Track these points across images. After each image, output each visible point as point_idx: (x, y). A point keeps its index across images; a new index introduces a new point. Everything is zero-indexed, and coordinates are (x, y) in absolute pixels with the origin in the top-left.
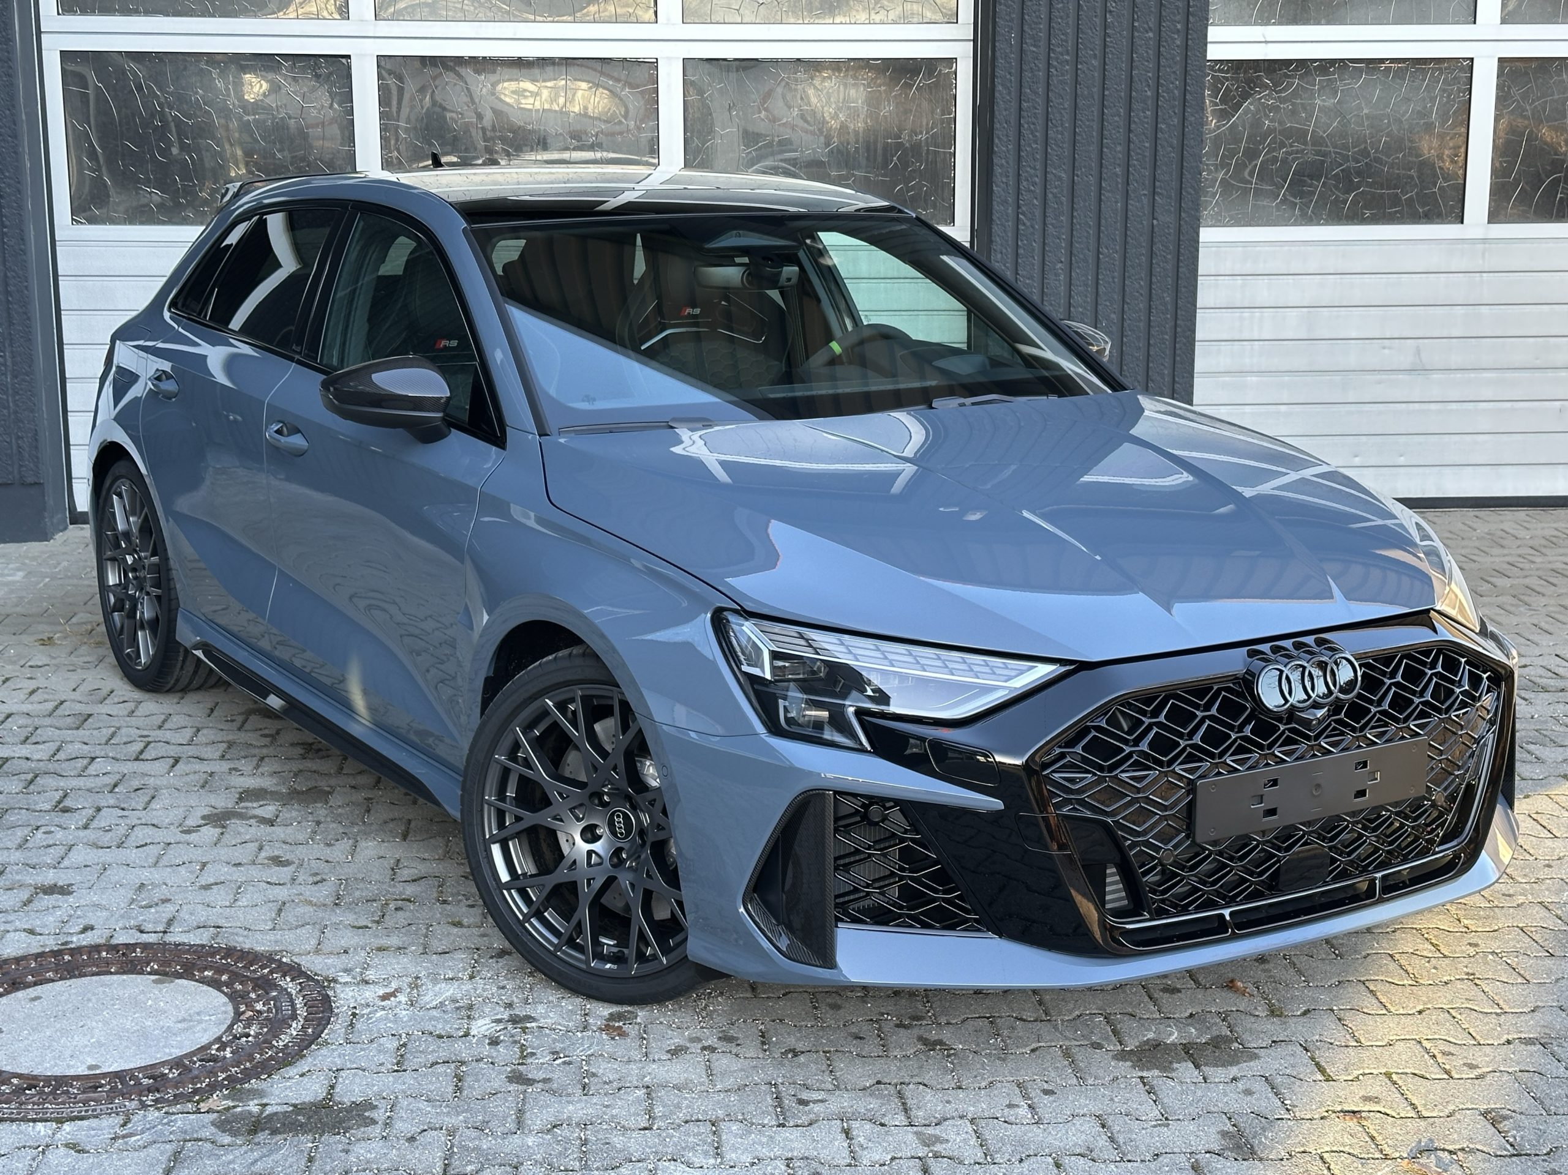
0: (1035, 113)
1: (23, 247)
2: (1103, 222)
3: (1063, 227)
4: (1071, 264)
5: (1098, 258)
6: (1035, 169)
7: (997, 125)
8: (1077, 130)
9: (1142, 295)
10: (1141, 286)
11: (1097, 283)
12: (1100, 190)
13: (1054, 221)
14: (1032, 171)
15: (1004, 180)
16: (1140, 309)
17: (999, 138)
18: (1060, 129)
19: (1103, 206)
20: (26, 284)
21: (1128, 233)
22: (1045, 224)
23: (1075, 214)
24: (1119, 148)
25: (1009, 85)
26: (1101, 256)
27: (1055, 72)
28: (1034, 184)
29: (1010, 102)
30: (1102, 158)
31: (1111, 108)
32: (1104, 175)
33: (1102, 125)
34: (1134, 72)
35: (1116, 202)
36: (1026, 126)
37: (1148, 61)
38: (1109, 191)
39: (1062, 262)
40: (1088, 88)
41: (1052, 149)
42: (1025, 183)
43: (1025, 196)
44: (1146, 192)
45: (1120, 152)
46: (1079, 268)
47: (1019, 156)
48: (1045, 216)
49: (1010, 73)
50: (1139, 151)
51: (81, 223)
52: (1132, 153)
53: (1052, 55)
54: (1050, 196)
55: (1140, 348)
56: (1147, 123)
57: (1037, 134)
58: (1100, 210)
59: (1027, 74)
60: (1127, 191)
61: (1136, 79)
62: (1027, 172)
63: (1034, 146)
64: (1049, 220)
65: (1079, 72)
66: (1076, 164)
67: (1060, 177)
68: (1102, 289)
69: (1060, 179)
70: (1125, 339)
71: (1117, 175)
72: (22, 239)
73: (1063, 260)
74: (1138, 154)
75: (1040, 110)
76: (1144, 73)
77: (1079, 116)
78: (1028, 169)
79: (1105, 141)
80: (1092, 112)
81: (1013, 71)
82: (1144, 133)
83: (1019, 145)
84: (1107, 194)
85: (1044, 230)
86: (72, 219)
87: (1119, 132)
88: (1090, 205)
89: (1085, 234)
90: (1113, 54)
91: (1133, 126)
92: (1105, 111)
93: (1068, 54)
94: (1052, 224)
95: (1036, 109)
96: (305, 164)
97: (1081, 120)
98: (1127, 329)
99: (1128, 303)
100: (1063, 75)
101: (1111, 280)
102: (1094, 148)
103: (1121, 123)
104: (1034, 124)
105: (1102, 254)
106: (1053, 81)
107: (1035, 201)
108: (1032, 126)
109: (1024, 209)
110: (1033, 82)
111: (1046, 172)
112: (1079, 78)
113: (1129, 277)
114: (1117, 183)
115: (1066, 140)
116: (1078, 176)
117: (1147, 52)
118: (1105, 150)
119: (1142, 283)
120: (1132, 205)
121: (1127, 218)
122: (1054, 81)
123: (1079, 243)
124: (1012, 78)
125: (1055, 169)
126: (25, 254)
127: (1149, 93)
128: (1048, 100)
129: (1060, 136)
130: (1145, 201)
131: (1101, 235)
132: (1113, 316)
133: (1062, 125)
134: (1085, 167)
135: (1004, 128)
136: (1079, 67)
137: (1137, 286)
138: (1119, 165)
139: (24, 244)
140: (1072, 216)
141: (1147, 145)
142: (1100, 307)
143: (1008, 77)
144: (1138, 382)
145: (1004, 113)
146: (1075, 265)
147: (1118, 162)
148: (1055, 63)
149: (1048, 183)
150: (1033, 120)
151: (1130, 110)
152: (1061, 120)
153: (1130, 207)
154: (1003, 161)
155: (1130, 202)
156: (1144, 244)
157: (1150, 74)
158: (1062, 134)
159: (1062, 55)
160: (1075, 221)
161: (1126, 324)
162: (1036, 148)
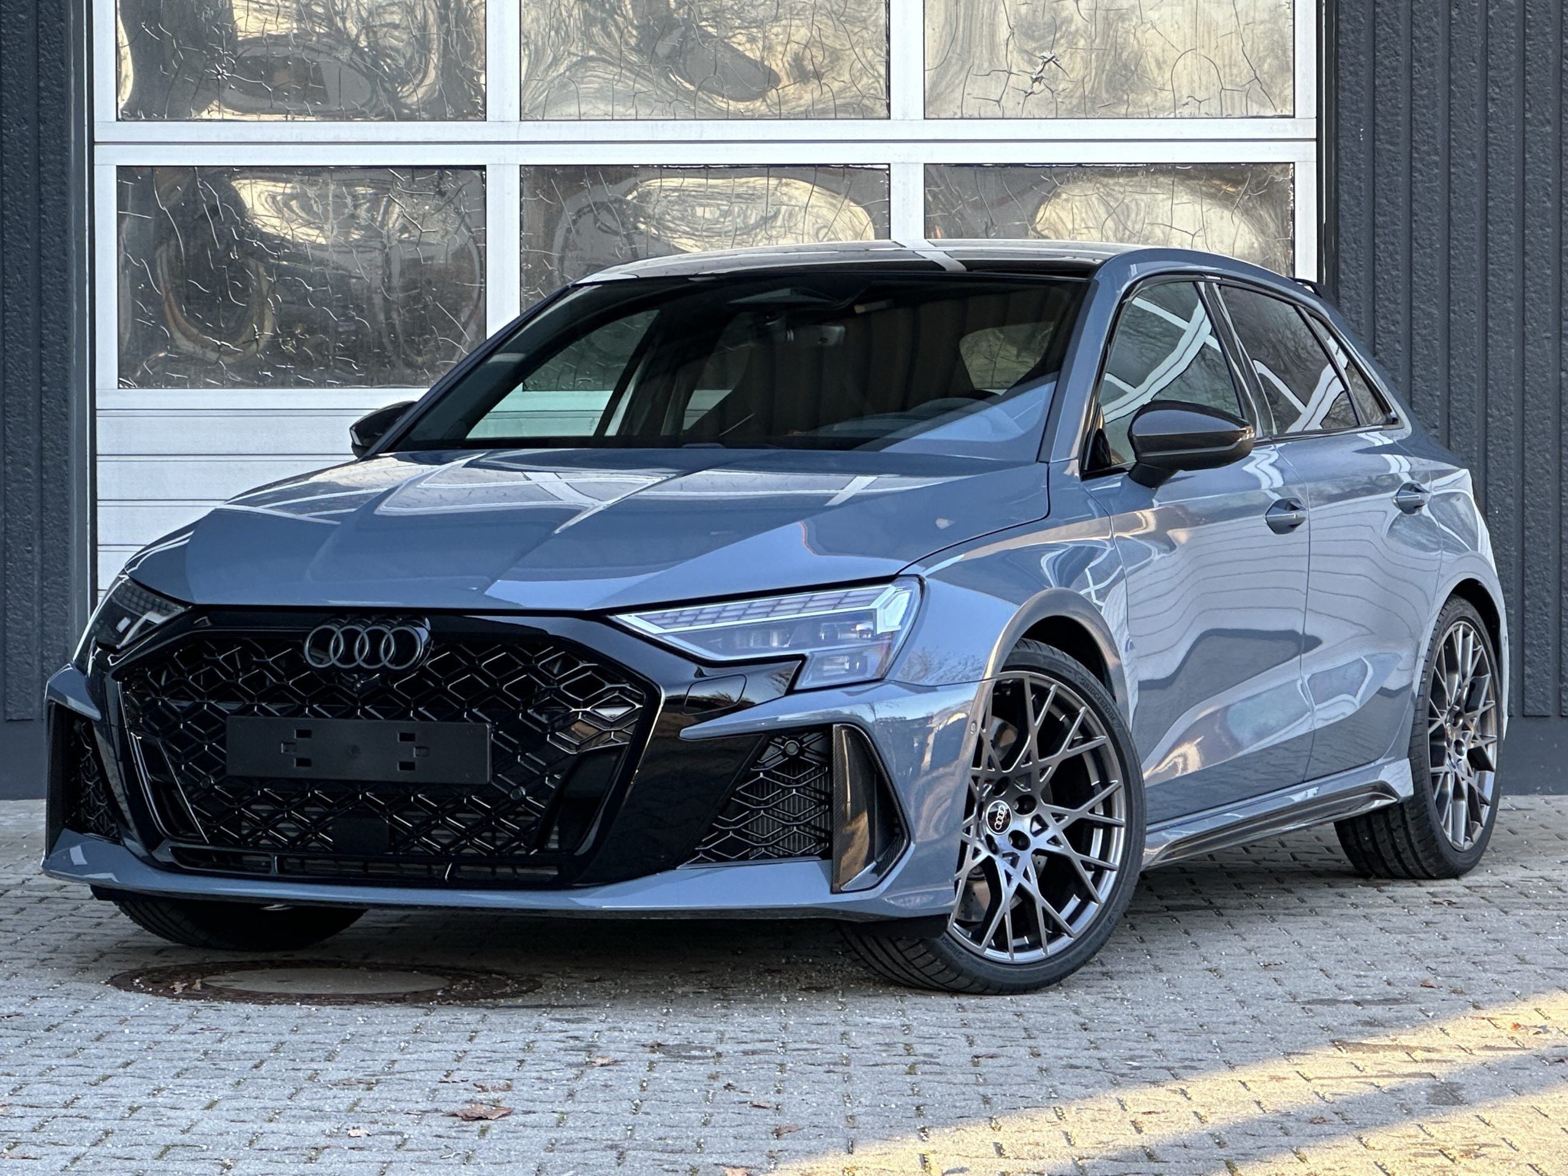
0: (1394, 231)
1: (65, 410)
2: (1491, 373)
3: (1436, 380)
4: (1449, 429)
5: (1486, 423)
6: (1395, 302)
7: (1343, 246)
8: (1452, 252)
9: (1548, 472)
10: (1547, 460)
11: (1486, 457)
12: (1487, 332)
13: (1424, 373)
14: (1392, 306)
15: (1354, 317)
16: (1547, 492)
17: (1345, 262)
18: (1428, 250)
19: (1490, 352)
20: (66, 458)
21: (1527, 388)
22: (1412, 376)
23: (1453, 363)
24: (1510, 276)
25: (1358, 194)
26: (1490, 420)
27: (1420, 178)
28: (1395, 323)
29: (1360, 215)
30: (1487, 290)
31: (1497, 222)
32: (1491, 312)
33: (1487, 245)
34: (1527, 177)
35: (1509, 348)
36: (1382, 246)
37: (1545, 163)
38: (1497, 333)
39: (1436, 427)
40: (1465, 197)
41: (1419, 277)
42: (1382, 322)
43: (1385, 339)
44: (1549, 335)
45: (1511, 281)
46: (1460, 435)
47: (1374, 287)
48: (1412, 366)
49: (1359, 179)
50: (1537, 280)
51: (129, 386)
52: (1529, 283)
53: (1415, 155)
54: (1417, 338)
55: (1548, 545)
56: (1547, 243)
57: (1398, 257)
58: (1487, 358)
59: (1382, 180)
60: (1524, 334)
61: (1530, 186)
62: (1385, 306)
63: (1394, 273)
64: (1417, 371)
65: (1453, 177)
66: (1452, 296)
67: (1429, 313)
68: (1492, 464)
69: (1429, 315)
70: (1527, 533)
71: (1509, 313)
72: (65, 401)
73: (1437, 424)
74: (1536, 284)
75: (1401, 226)
76: (1539, 178)
77: (1454, 234)
78: (1387, 303)
79: (1491, 266)
80: (1472, 228)
81: (1363, 176)
82: (1543, 257)
83: (1374, 271)
84: (1495, 337)
85: (1411, 384)
86: (119, 382)
87: (1510, 255)
88: (1472, 350)
89: (1468, 390)
90: (1497, 153)
91: (1528, 247)
92: (1490, 227)
93: (1437, 154)
94: (1420, 376)
95: (1396, 224)
96: (420, 306)
97: (1457, 239)
98: (1530, 518)
99: (1529, 484)
100: (1430, 181)
101: (1504, 451)
102: (1475, 276)
103: (1512, 243)
104: (1393, 244)
105: (1492, 416)
106: (1416, 188)
107: (1398, 346)
108: (1391, 248)
109: (1382, 355)
110: (1390, 190)
111: (1411, 307)
112: (1453, 186)
113: (1530, 448)
114: (1509, 322)
115: (1438, 265)
116: (1455, 313)
117: (1543, 151)
118: (1491, 278)
119: (1548, 456)
120: (1531, 351)
121: (1524, 368)
122: (1419, 188)
123: (1458, 401)
124: (1362, 185)
125: (1423, 302)
126: (67, 419)
127: (1549, 205)
128: (1412, 213)
129: (1429, 260)
130: (1548, 345)
131: (1490, 390)
132: (1509, 500)
133: (1431, 246)
134: (1464, 300)
135: (1352, 249)
136: (1452, 170)
137: (1542, 461)
138: (1511, 298)
139: (67, 407)
140: (1449, 367)
141: (1548, 272)
142: (1490, 489)
143: (1357, 183)
144: (1548, 591)
145: (1353, 230)
146: (1454, 431)
147: (1509, 294)
148: (1419, 166)
149: (1414, 322)
150: (1392, 239)
151: (1524, 227)
152: (1430, 239)
153: (1528, 354)
154: (1353, 293)
155: (1528, 347)
156: (1549, 404)
157: (1550, 180)
158: (1431, 256)
159: (1429, 155)
160: (1452, 372)
161: (1527, 512)
162: (1397, 276)
